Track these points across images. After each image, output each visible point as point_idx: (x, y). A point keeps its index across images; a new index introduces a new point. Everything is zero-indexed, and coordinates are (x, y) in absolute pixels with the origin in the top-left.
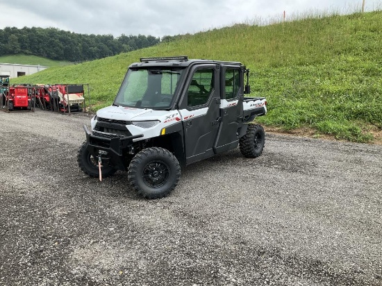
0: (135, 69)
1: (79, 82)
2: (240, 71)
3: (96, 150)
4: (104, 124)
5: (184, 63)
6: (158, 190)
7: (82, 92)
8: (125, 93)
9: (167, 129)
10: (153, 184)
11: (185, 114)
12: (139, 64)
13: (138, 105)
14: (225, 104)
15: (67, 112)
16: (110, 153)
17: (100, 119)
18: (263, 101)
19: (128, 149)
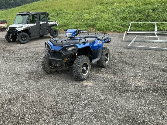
0: (18, 15)
1: (5, 19)
2: (46, 14)
3: (9, 34)
4: (11, 28)
5: (29, 13)
6: (24, 42)
7: (6, 23)
8: (16, 21)
9: (25, 28)
10: (23, 40)
11: (30, 25)
12: (19, 14)
13: (19, 24)
14: (41, 23)
15: (1, 30)
16: (13, 35)
17: (10, 27)
18: (56, 22)
19: (17, 34)
